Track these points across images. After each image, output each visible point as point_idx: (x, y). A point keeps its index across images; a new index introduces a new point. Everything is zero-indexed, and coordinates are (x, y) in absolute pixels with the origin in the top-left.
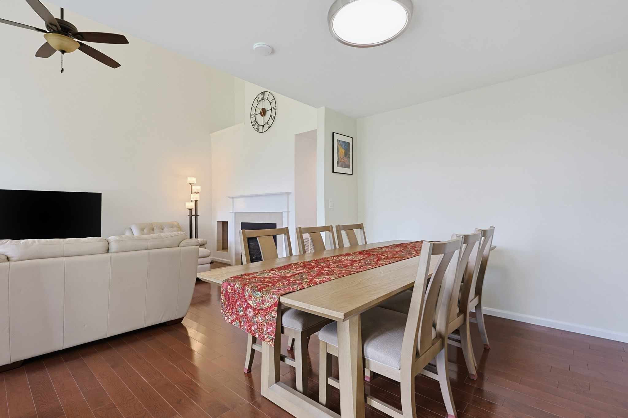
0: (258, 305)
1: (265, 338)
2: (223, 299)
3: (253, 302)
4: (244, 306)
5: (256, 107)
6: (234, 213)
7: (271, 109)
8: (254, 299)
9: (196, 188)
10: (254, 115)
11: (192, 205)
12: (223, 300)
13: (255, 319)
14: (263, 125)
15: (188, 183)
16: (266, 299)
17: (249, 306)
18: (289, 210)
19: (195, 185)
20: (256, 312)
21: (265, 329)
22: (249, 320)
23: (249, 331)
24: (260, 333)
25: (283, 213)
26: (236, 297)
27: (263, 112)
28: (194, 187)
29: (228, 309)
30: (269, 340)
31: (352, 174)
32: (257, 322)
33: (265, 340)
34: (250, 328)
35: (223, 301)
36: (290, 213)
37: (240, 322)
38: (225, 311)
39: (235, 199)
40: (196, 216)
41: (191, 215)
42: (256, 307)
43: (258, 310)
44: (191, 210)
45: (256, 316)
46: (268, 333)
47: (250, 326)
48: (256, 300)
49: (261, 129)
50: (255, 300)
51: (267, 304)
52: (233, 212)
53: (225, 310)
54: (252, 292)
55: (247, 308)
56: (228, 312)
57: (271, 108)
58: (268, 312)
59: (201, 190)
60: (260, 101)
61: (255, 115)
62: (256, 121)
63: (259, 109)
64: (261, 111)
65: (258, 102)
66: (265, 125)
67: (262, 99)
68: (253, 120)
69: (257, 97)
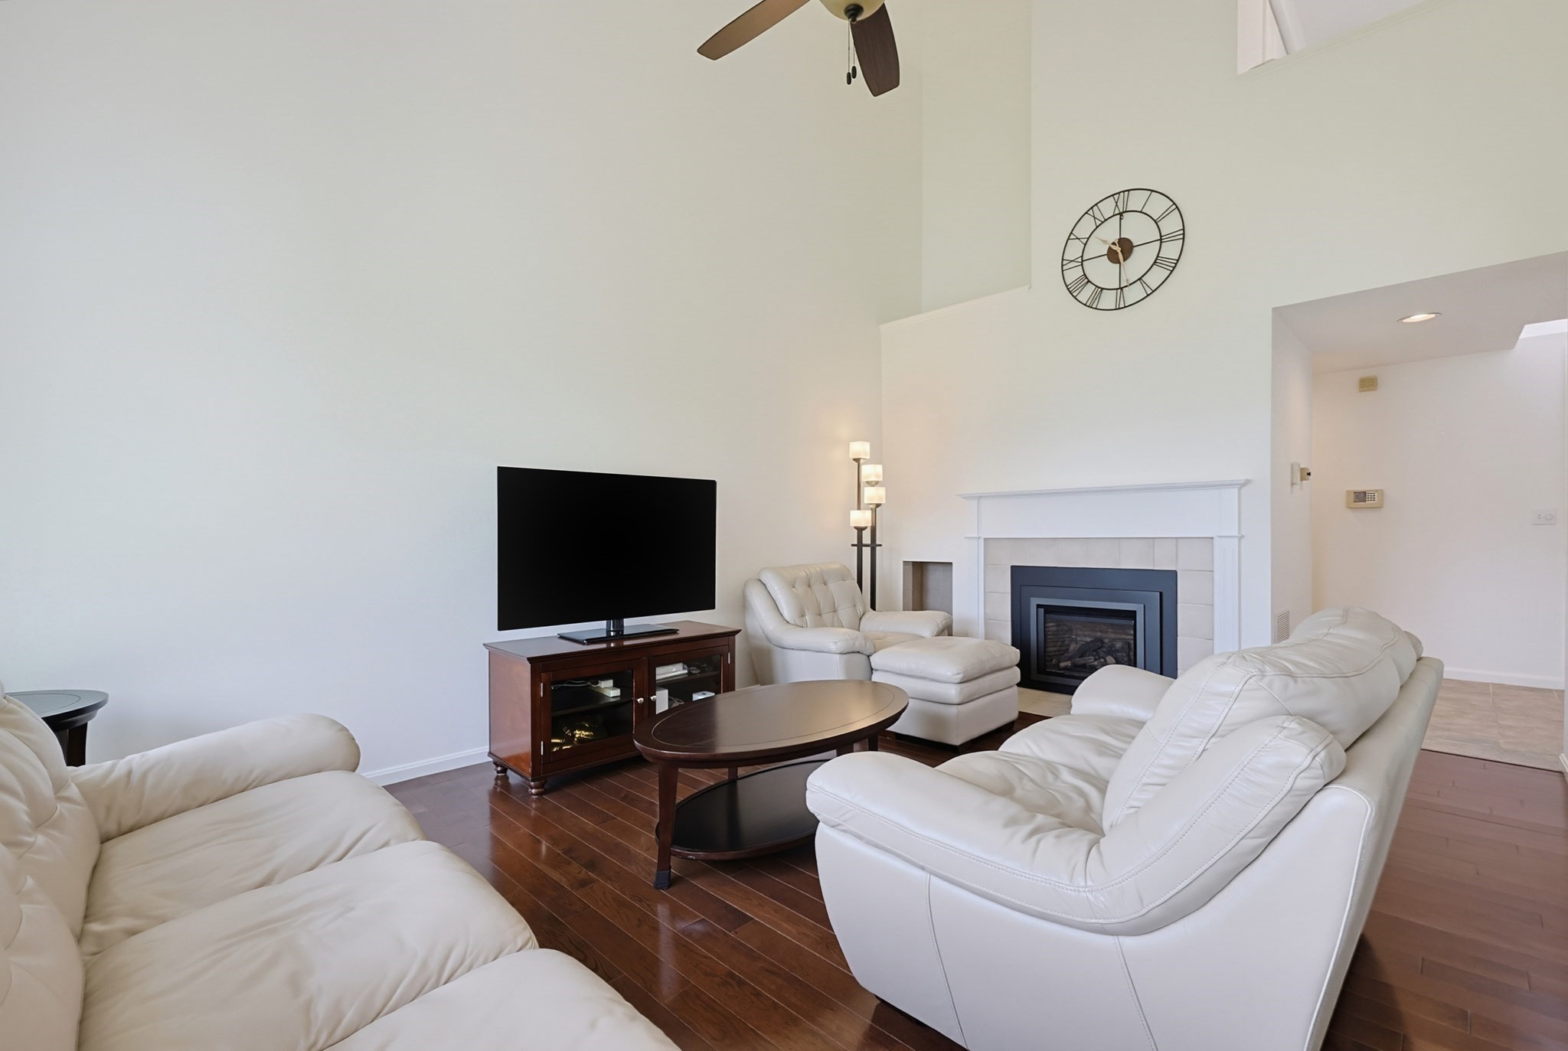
5: (1089, 238)
6: (982, 542)
7: (1161, 240)
9: (870, 472)
10: (1080, 260)
11: (862, 518)
14: (1121, 289)
15: (852, 456)
19: (868, 462)
25: (1216, 541)
27: (1120, 251)
28: (865, 469)
36: (1245, 542)
39: (986, 503)
40: (873, 546)
41: (860, 545)
44: (860, 530)
49: (1109, 300)
52: (978, 538)
57: (1161, 236)
59: (883, 478)
60: (1106, 220)
61: (1083, 261)
62: (1087, 278)
63: (1102, 241)
64: (1114, 247)
65: (1098, 223)
66: (1126, 286)
67: (1117, 212)
68: (1073, 275)
69: (1094, 208)
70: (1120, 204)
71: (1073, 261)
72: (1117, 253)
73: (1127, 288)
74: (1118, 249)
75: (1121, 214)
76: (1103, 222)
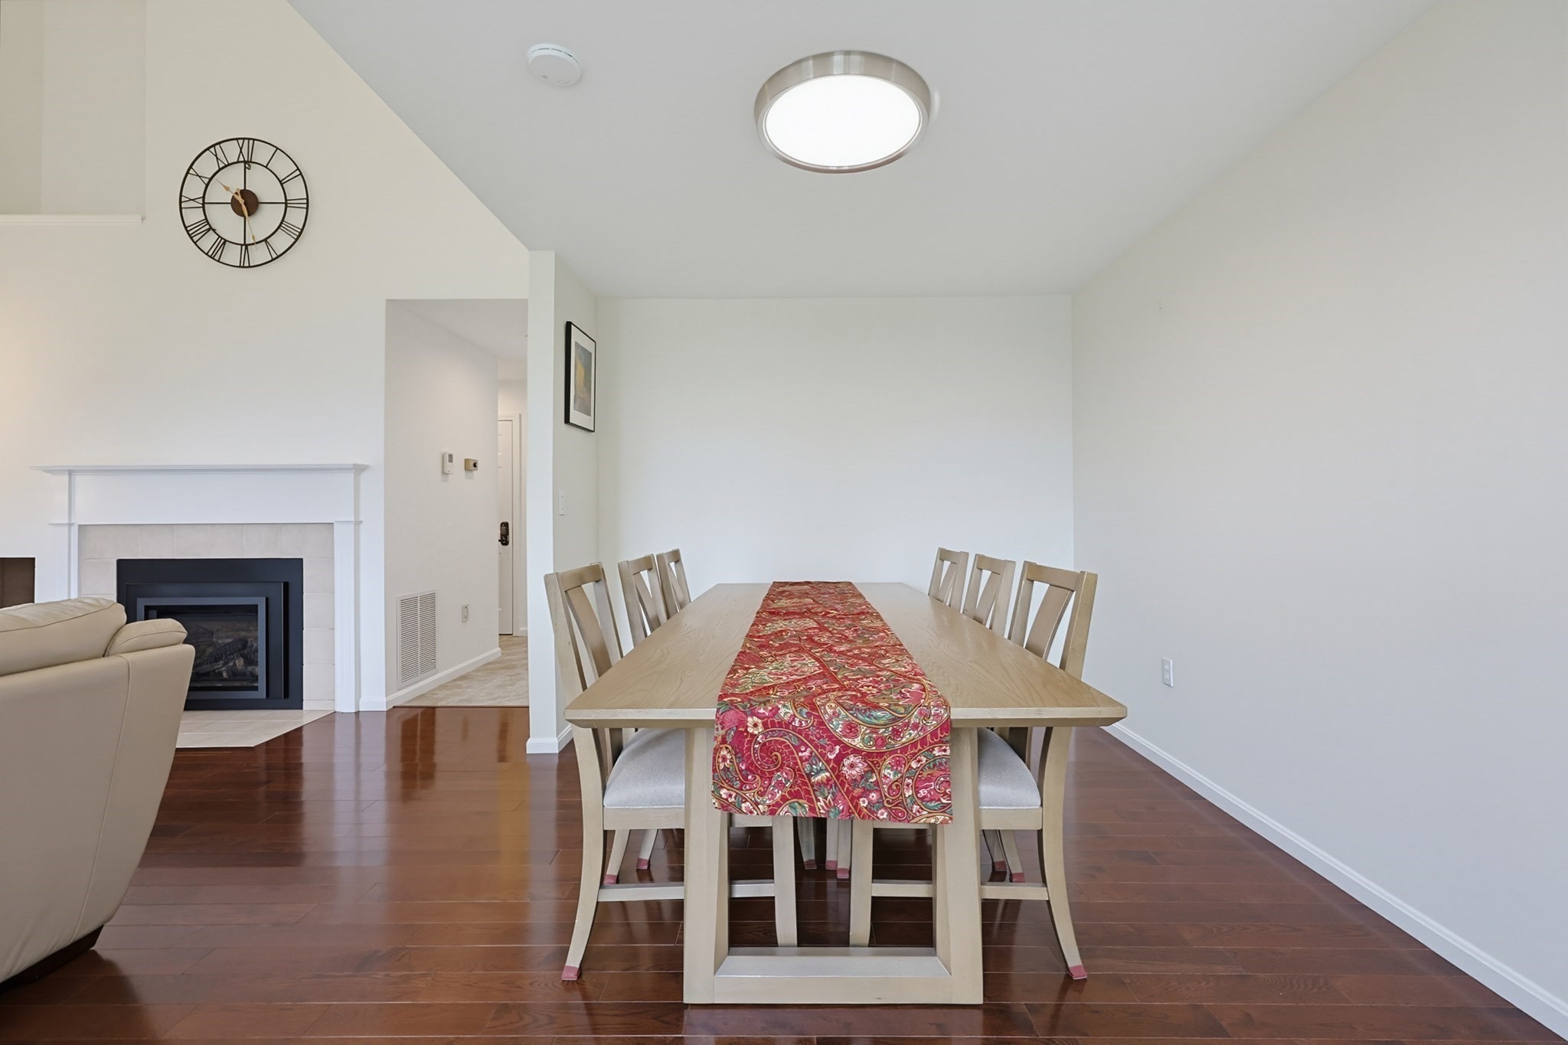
0: (880, 742)
1: (914, 812)
2: (729, 757)
3: (863, 739)
4: (832, 757)
5: (211, 179)
6: (75, 530)
7: (285, 203)
8: (868, 731)
10: (200, 201)
12: (728, 761)
13: (872, 777)
14: (242, 242)
16: (909, 722)
17: (847, 750)
18: (361, 519)
20: (872, 762)
21: (908, 793)
22: (847, 786)
23: (855, 811)
24: (896, 805)
25: (336, 526)
26: (791, 740)
27: (245, 204)
29: (747, 779)
30: (929, 813)
31: (594, 431)
32: (877, 783)
33: (914, 818)
34: (856, 806)
35: (731, 762)
36: (363, 528)
37: (810, 800)
38: (741, 789)
39: (78, 479)
42: (874, 748)
43: (881, 755)
45: (873, 771)
46: (922, 799)
47: (854, 800)
48: (874, 730)
49: (232, 254)
50: (871, 732)
51: (910, 734)
52: (70, 525)
53: (738, 786)
54: (856, 717)
55: (839, 759)
56: (748, 787)
57: (286, 199)
58: (920, 750)
60: (229, 165)
61: (204, 203)
62: (208, 224)
63: (224, 186)
64: (236, 196)
65: (221, 165)
66: (253, 244)
67: (241, 159)
68: (194, 216)
69: (216, 147)
70: (245, 151)
71: (193, 200)
72: (241, 205)
73: (253, 246)
74: (239, 198)
75: (245, 162)
76: (226, 166)
